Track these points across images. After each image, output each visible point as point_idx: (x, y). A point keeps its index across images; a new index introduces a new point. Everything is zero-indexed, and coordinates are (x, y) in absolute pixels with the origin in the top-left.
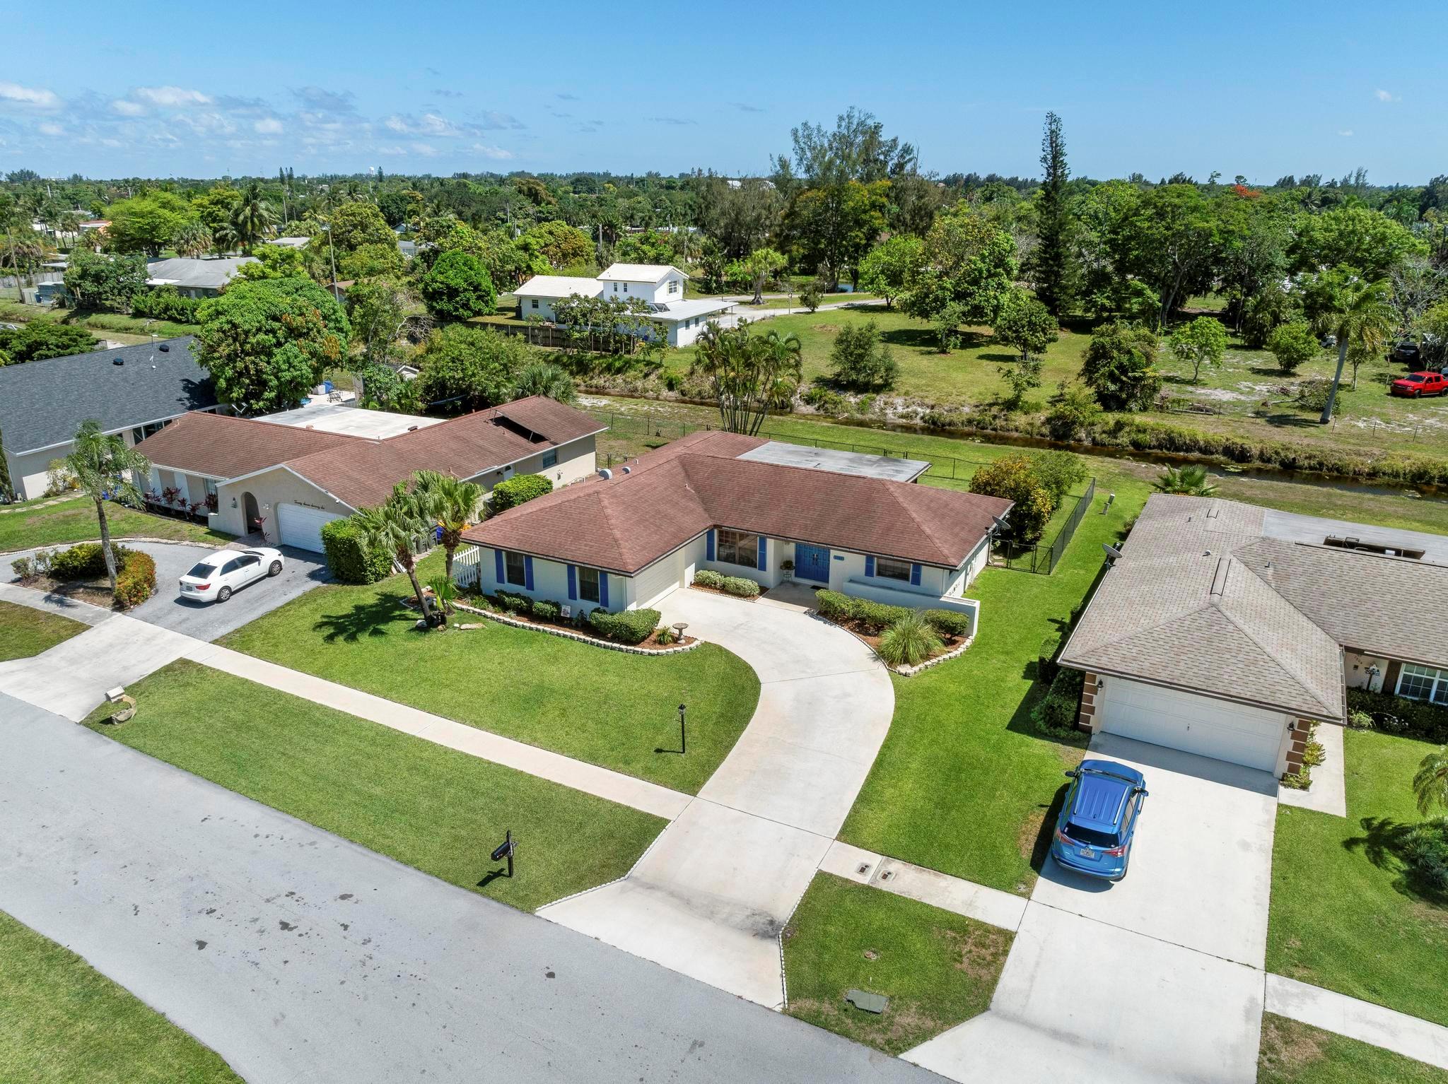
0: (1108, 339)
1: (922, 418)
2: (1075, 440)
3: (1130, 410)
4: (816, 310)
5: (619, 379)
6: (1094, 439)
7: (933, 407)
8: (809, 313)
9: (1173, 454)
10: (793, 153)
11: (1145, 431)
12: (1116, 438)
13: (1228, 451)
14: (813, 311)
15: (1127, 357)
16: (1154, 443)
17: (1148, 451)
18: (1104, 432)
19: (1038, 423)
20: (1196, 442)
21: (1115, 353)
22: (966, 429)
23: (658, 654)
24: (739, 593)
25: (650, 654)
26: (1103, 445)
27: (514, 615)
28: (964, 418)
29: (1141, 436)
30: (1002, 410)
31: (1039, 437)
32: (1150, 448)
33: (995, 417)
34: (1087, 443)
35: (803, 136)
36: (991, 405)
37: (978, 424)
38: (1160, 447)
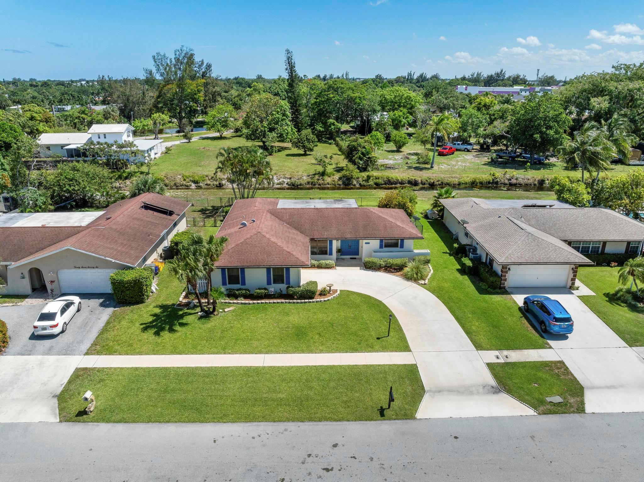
0: (355, 143)
1: (287, 184)
2: (353, 185)
3: (369, 171)
4: (191, 141)
5: (128, 182)
6: (360, 184)
7: (290, 178)
8: (188, 142)
9: (390, 186)
10: (154, 67)
11: (379, 178)
12: (368, 182)
13: (410, 182)
14: (189, 142)
15: (364, 149)
16: (383, 183)
17: (381, 186)
18: (363, 181)
19: (336, 180)
20: (398, 180)
21: (359, 148)
22: (308, 186)
23: (328, 300)
24: (328, 267)
25: (324, 301)
26: (364, 186)
27: (243, 299)
28: (306, 181)
29: (377, 180)
30: (320, 176)
31: (338, 186)
32: (382, 185)
33: (318, 180)
34: (358, 186)
35: (158, 59)
36: (314, 175)
37: (312, 183)
38: (385, 184)
